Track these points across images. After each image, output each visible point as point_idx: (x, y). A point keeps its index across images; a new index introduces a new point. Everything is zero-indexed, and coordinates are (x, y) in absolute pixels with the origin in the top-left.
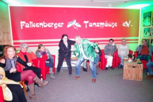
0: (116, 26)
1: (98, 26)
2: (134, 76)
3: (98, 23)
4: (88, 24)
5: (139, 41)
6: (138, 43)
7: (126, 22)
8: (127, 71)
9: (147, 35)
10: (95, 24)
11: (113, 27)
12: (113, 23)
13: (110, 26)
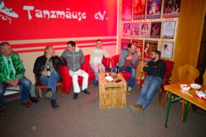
0: (85, 18)
1: (53, 16)
2: (114, 102)
3: (53, 12)
4: (33, 13)
5: (117, 42)
6: (116, 44)
7: (99, 13)
8: (105, 96)
9: (128, 34)
10: (46, 12)
11: (80, 19)
12: (79, 13)
13: (75, 17)
